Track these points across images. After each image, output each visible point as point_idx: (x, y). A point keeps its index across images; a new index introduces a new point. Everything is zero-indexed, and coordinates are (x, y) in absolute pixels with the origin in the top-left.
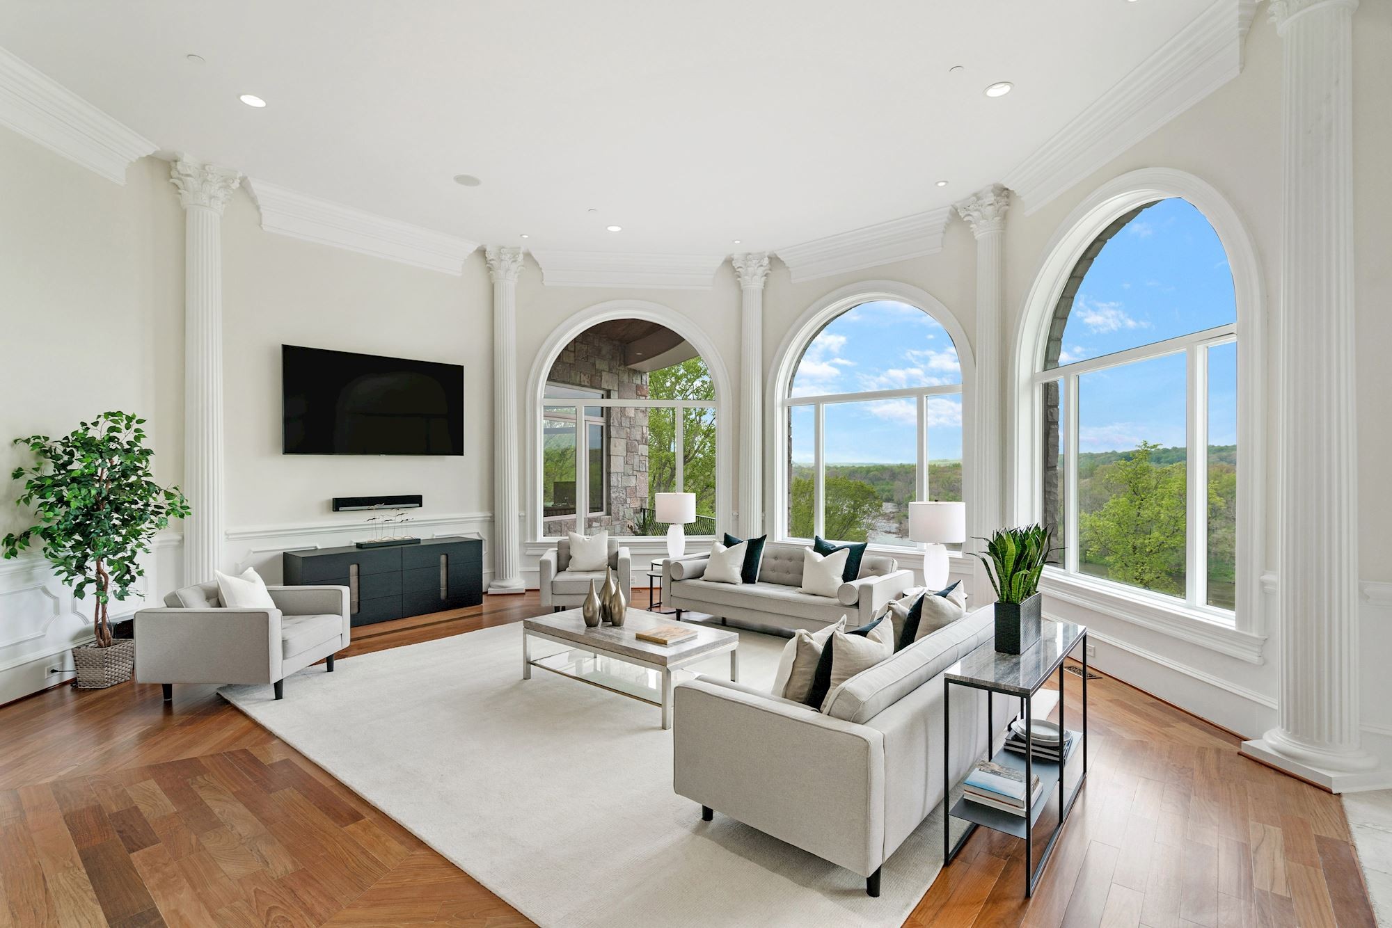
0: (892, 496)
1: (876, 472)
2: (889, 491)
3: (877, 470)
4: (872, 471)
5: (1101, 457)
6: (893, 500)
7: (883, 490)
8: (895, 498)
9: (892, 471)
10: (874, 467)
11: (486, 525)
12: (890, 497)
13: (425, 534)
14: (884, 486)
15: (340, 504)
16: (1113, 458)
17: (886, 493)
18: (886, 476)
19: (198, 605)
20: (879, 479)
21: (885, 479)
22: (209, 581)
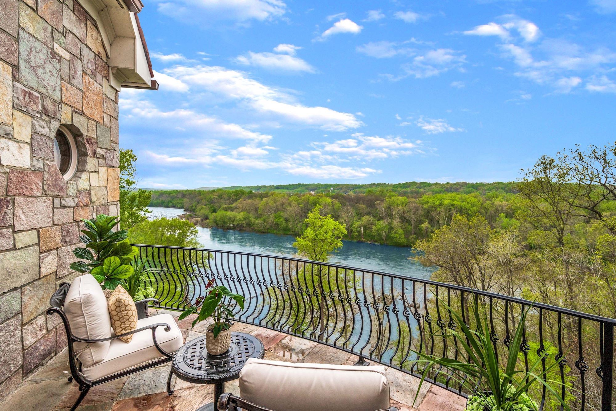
0: (183, 206)
9: (182, 193)
18: (180, 196)
20: (176, 197)
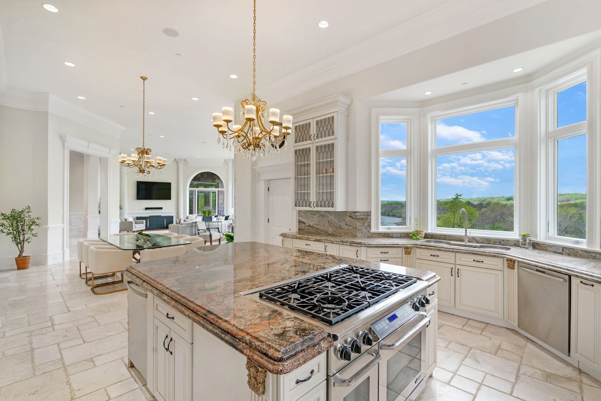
1: (395, 205)
2: (400, 213)
3: (395, 204)
4: (393, 204)
5: (497, 199)
6: (402, 217)
7: (397, 213)
8: (402, 216)
10: (394, 202)
11: (176, 214)
12: (400, 215)
13: (163, 215)
14: (398, 211)
15: (146, 209)
16: (502, 199)
17: (399, 214)
19: (124, 220)
21: (398, 208)
22: (125, 218)
